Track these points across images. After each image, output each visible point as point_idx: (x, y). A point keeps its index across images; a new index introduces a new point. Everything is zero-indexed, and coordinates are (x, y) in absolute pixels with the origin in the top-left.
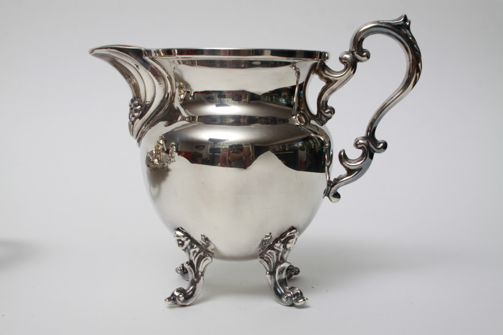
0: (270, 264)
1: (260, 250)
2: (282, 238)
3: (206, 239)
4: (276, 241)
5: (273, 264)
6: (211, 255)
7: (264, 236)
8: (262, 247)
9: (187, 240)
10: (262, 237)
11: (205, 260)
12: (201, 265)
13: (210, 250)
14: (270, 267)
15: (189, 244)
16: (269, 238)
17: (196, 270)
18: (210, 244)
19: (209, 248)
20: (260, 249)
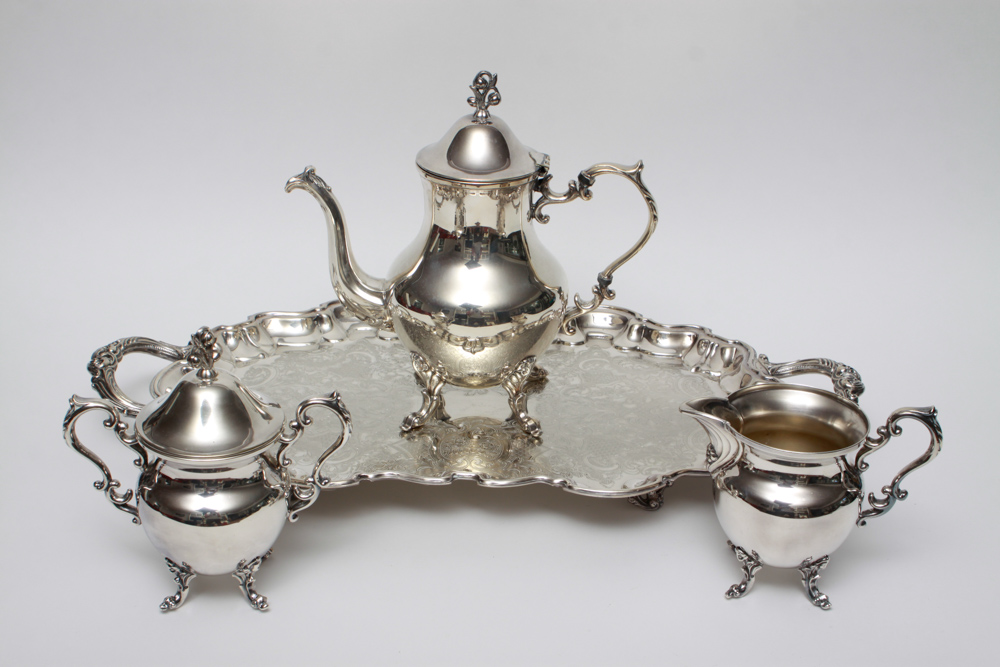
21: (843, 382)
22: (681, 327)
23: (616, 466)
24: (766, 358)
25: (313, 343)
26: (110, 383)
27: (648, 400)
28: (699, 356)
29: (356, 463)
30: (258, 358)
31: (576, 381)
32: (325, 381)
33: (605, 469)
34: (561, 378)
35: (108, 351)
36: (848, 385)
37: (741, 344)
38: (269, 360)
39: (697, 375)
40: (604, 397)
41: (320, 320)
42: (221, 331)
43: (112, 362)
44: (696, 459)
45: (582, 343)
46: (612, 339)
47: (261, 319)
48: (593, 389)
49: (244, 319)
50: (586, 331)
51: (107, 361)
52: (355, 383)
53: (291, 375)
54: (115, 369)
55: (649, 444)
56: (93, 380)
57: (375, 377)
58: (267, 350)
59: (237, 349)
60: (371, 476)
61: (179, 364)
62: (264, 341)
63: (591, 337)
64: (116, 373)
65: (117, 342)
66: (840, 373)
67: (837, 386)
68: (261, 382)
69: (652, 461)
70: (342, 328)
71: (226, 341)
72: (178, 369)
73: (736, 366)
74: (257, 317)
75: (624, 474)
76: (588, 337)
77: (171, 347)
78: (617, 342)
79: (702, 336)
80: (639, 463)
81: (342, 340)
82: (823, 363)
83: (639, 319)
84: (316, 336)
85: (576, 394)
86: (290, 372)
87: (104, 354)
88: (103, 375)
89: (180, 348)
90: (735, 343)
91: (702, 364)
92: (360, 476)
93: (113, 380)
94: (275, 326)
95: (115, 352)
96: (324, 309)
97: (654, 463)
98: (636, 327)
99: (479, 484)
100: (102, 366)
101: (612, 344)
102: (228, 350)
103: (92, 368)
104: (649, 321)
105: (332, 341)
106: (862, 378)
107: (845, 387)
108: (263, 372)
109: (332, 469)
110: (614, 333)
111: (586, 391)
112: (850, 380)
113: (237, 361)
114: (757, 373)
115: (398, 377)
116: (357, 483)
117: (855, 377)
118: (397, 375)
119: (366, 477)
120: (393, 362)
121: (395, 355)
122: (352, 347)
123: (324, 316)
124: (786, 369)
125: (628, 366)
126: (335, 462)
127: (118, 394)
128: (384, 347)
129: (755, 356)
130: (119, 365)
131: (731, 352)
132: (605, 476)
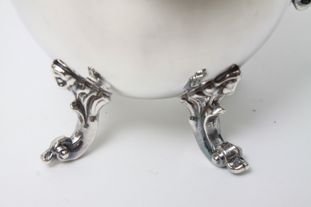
0: (196, 107)
1: (184, 91)
2: (218, 82)
3: (97, 75)
4: (210, 85)
5: (201, 109)
6: (108, 95)
7: (194, 74)
8: (189, 88)
9: (70, 79)
10: (191, 74)
11: (100, 101)
12: (93, 107)
13: (106, 90)
14: (196, 111)
15: (75, 83)
16: (202, 76)
17: (86, 114)
18: (104, 83)
19: (104, 87)
20: (185, 89)
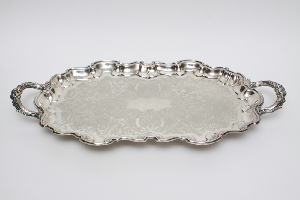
21: (279, 91)
22: (218, 68)
23: (202, 128)
24: (250, 80)
25: (90, 79)
26: (19, 104)
27: (210, 98)
28: (225, 79)
29: (110, 131)
30: (70, 86)
31: (184, 91)
32: (96, 95)
33: (199, 129)
34: (178, 90)
35: (17, 90)
36: (281, 93)
37: (240, 74)
38: (75, 87)
39: (225, 86)
40: (194, 97)
41: (91, 70)
42: (57, 77)
43: (19, 94)
44: (229, 123)
45: (183, 75)
46: (194, 72)
47: (70, 71)
48: (190, 94)
49: (65, 72)
50: (185, 69)
51: (17, 94)
52: (106, 95)
53: (83, 93)
54: (20, 97)
55: (213, 117)
56: (13, 102)
57: (113, 92)
58: (74, 82)
59: (64, 83)
60: (117, 139)
61: (43, 92)
62: (72, 79)
63: (187, 71)
64: (21, 99)
65: (20, 85)
66: (277, 87)
67: (277, 93)
68: (73, 96)
69: (215, 124)
70: (99, 72)
71: (59, 81)
72: (43, 94)
73: (238, 83)
74: (69, 70)
75: (205, 131)
76: (186, 72)
77: (40, 85)
78: (196, 74)
79: (226, 71)
80: (210, 126)
81: (100, 77)
82: (271, 83)
83: (204, 65)
84: (91, 76)
85: (184, 96)
86: (83, 91)
87: (16, 91)
88: (16, 100)
89: (43, 85)
90: (238, 74)
91: (227, 82)
92: (113, 140)
93: (20, 102)
94: (75, 74)
95: (20, 90)
96: (92, 66)
97: (216, 126)
98: (202, 68)
99: (156, 141)
100: (16, 96)
101: (194, 74)
102: (60, 84)
103: (12, 97)
104: (207, 66)
105: (96, 78)
106: (285, 90)
107: (280, 94)
108: (73, 92)
109: (102, 133)
110: (195, 70)
111: (187, 95)
112: (282, 90)
113: (63, 88)
114: (247, 86)
115: (121, 92)
116: (113, 143)
117: (283, 89)
118: (120, 91)
119: (116, 140)
120: (119, 86)
121: (119, 83)
122: (104, 80)
123: (93, 68)
124: (257, 84)
125: (201, 83)
126: (103, 130)
127: (23, 108)
128: (115, 79)
129: (246, 79)
130: (22, 95)
131: (237, 77)
132: (199, 132)
